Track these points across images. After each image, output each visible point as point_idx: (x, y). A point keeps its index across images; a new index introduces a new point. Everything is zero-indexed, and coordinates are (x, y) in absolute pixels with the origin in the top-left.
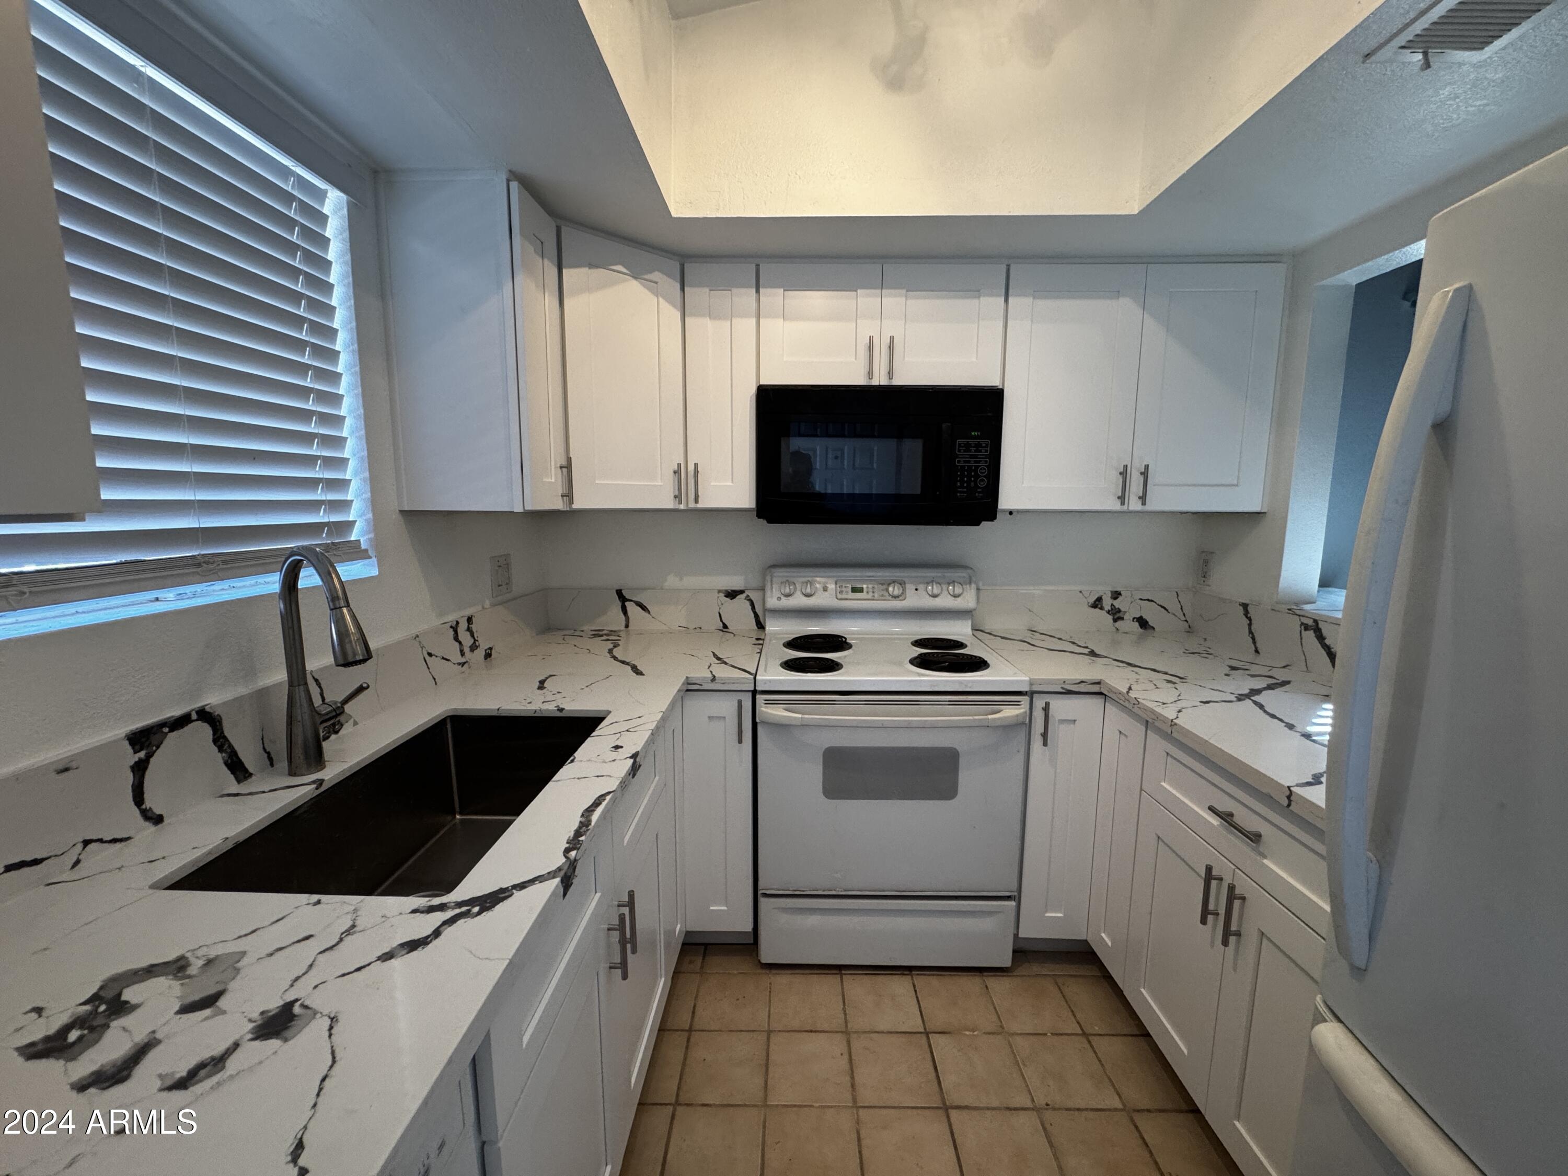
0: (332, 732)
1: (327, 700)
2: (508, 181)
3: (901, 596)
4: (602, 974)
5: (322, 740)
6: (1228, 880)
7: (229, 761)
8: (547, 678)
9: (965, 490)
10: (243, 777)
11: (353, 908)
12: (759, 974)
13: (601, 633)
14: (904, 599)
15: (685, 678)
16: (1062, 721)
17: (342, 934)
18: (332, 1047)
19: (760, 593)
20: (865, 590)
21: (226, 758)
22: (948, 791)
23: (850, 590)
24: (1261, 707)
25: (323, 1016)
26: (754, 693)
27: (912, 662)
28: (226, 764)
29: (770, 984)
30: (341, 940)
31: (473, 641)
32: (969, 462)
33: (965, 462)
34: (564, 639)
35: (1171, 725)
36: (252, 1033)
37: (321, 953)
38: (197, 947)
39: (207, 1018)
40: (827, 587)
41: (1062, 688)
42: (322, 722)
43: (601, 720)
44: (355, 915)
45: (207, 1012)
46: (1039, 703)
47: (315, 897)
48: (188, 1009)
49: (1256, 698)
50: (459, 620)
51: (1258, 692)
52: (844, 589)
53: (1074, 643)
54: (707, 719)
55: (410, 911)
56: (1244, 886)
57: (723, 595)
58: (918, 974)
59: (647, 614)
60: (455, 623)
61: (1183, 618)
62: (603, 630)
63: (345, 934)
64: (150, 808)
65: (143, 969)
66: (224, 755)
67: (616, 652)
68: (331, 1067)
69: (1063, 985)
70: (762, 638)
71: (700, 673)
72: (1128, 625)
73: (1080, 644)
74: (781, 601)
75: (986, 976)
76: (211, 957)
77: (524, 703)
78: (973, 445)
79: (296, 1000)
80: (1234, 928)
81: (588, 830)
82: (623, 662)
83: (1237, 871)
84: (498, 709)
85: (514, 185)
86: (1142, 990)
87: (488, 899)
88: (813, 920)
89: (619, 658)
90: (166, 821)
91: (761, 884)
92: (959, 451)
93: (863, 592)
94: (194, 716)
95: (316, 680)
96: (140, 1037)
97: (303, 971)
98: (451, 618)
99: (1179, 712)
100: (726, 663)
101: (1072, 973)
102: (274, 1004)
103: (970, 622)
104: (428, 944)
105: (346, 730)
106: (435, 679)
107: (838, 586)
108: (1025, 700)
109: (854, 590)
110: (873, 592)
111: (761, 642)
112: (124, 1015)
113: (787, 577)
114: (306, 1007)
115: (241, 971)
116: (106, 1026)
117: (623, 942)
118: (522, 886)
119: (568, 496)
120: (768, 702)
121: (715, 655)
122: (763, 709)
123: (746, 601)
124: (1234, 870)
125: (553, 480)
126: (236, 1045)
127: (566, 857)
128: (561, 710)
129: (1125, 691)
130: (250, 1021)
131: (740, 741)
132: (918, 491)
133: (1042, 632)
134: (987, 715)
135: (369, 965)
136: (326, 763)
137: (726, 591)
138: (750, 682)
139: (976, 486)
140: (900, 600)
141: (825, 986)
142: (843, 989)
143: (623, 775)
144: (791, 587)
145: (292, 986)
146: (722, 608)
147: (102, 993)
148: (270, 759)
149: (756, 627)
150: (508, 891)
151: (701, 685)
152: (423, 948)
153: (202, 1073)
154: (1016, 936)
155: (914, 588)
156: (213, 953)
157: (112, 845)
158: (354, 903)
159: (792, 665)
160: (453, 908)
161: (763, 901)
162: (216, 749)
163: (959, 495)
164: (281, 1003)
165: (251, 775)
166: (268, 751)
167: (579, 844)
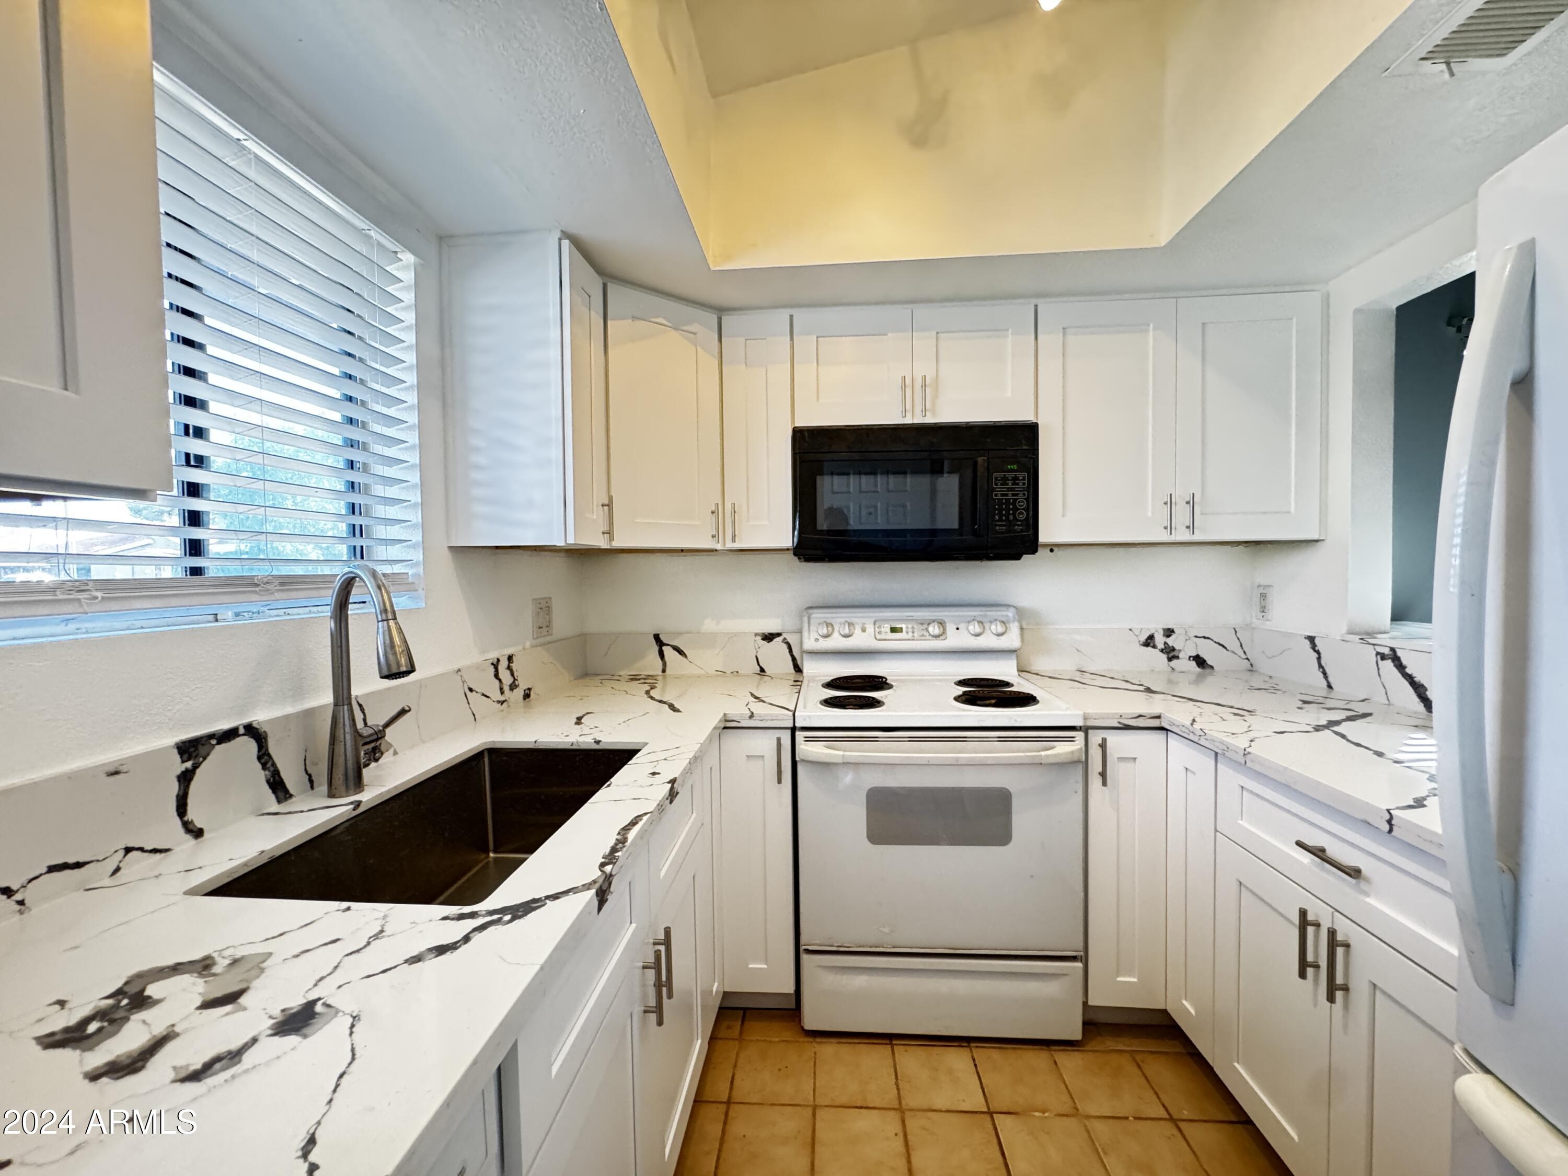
0: (373, 760)
1: (369, 724)
2: (560, 239)
3: (941, 635)
4: (635, 1018)
5: (362, 766)
6: (1326, 925)
7: (272, 779)
8: (584, 715)
9: (1004, 523)
10: (283, 797)
11: (382, 914)
12: (803, 1042)
13: (638, 677)
14: (945, 639)
15: (722, 714)
16: (1121, 759)
17: (370, 938)
18: (353, 1044)
19: (798, 636)
20: (904, 630)
21: (269, 777)
22: (1003, 837)
23: (889, 630)
24: (1343, 736)
25: (345, 1014)
26: (794, 730)
27: (957, 699)
28: (268, 782)
29: (815, 1053)
30: (369, 943)
31: (512, 680)
32: (1007, 495)
33: (1002, 495)
34: (601, 683)
35: (1244, 754)
36: (272, 1029)
37: (347, 955)
38: (225, 947)
39: (227, 1014)
40: (866, 628)
41: (1119, 723)
42: (365, 744)
43: (636, 751)
44: (384, 921)
45: (228, 1008)
46: (1096, 738)
47: (345, 904)
48: (209, 1004)
49: (1336, 728)
50: (500, 658)
51: (1337, 723)
52: (883, 630)
53: (1127, 681)
54: (746, 758)
55: (440, 918)
56: (1345, 930)
57: (760, 638)
58: (977, 1047)
59: (684, 659)
60: (496, 660)
61: (1244, 657)
62: (640, 675)
63: (373, 939)
64: (192, 821)
65: (168, 967)
66: (267, 772)
67: (652, 693)
68: (350, 1064)
69: (1143, 1062)
70: (801, 679)
71: (738, 709)
72: (1185, 665)
73: (1134, 682)
74: (819, 642)
75: (1055, 1050)
76: (237, 957)
77: (562, 736)
78: (1010, 478)
79: (319, 999)
80: (1339, 980)
81: (624, 847)
82: (660, 701)
83: (1336, 914)
84: (535, 742)
85: (566, 243)
86: (1236, 1064)
87: (520, 908)
88: (860, 981)
89: (657, 698)
90: (206, 835)
91: (804, 939)
92: (996, 484)
93: (902, 632)
94: (242, 731)
95: (360, 706)
96: (159, 1030)
97: (328, 972)
98: (493, 655)
99: (1252, 741)
100: (764, 702)
101: (1154, 1050)
102: (295, 1002)
103: (1015, 662)
104: (456, 948)
105: (386, 758)
106: (474, 715)
107: (877, 626)
108: (1079, 736)
109: (893, 630)
110: (913, 632)
111: (799, 683)
112: (146, 1009)
113: (824, 618)
114: (329, 1006)
115: (265, 970)
116: (126, 1019)
117: (658, 985)
118: (555, 897)
119: (609, 533)
120: (808, 740)
121: (752, 695)
122: (802, 747)
123: (783, 644)
124: (1333, 913)
125: (595, 517)
126: (254, 1040)
127: (601, 871)
128: (598, 742)
129: (1188, 723)
130: (271, 1017)
131: (779, 781)
132: (956, 526)
133: (1092, 672)
134: (1039, 751)
135: (395, 967)
136: (365, 787)
137: (763, 634)
138: (789, 718)
139: (1015, 518)
140: (942, 640)
141: (876, 1056)
142: (894, 1061)
143: (660, 798)
144: (829, 629)
145: (315, 985)
146: (759, 652)
147: (126, 989)
148: (311, 781)
149: (793, 671)
150: (542, 901)
151: (739, 722)
152: (452, 953)
153: (218, 1066)
154: (1085, 1004)
155: (955, 627)
156: (239, 953)
157: (152, 855)
158: (384, 910)
159: (830, 703)
160: (484, 916)
161: (805, 957)
162: (259, 766)
163: (997, 528)
164: (305, 1001)
165: (291, 796)
166: (309, 772)
167: (615, 859)
